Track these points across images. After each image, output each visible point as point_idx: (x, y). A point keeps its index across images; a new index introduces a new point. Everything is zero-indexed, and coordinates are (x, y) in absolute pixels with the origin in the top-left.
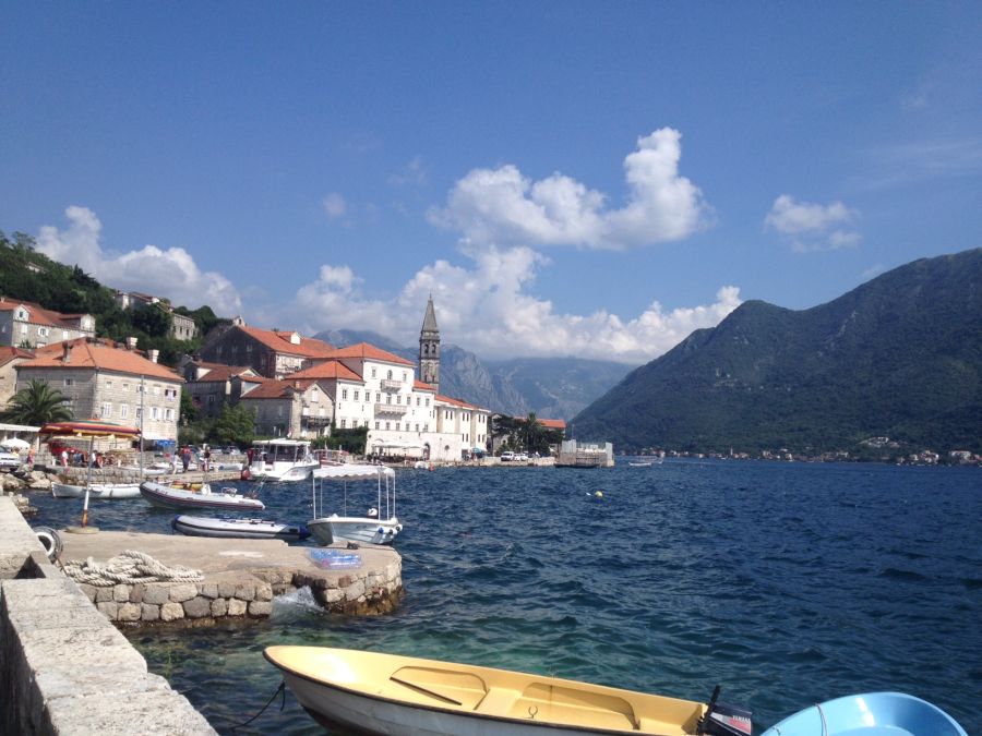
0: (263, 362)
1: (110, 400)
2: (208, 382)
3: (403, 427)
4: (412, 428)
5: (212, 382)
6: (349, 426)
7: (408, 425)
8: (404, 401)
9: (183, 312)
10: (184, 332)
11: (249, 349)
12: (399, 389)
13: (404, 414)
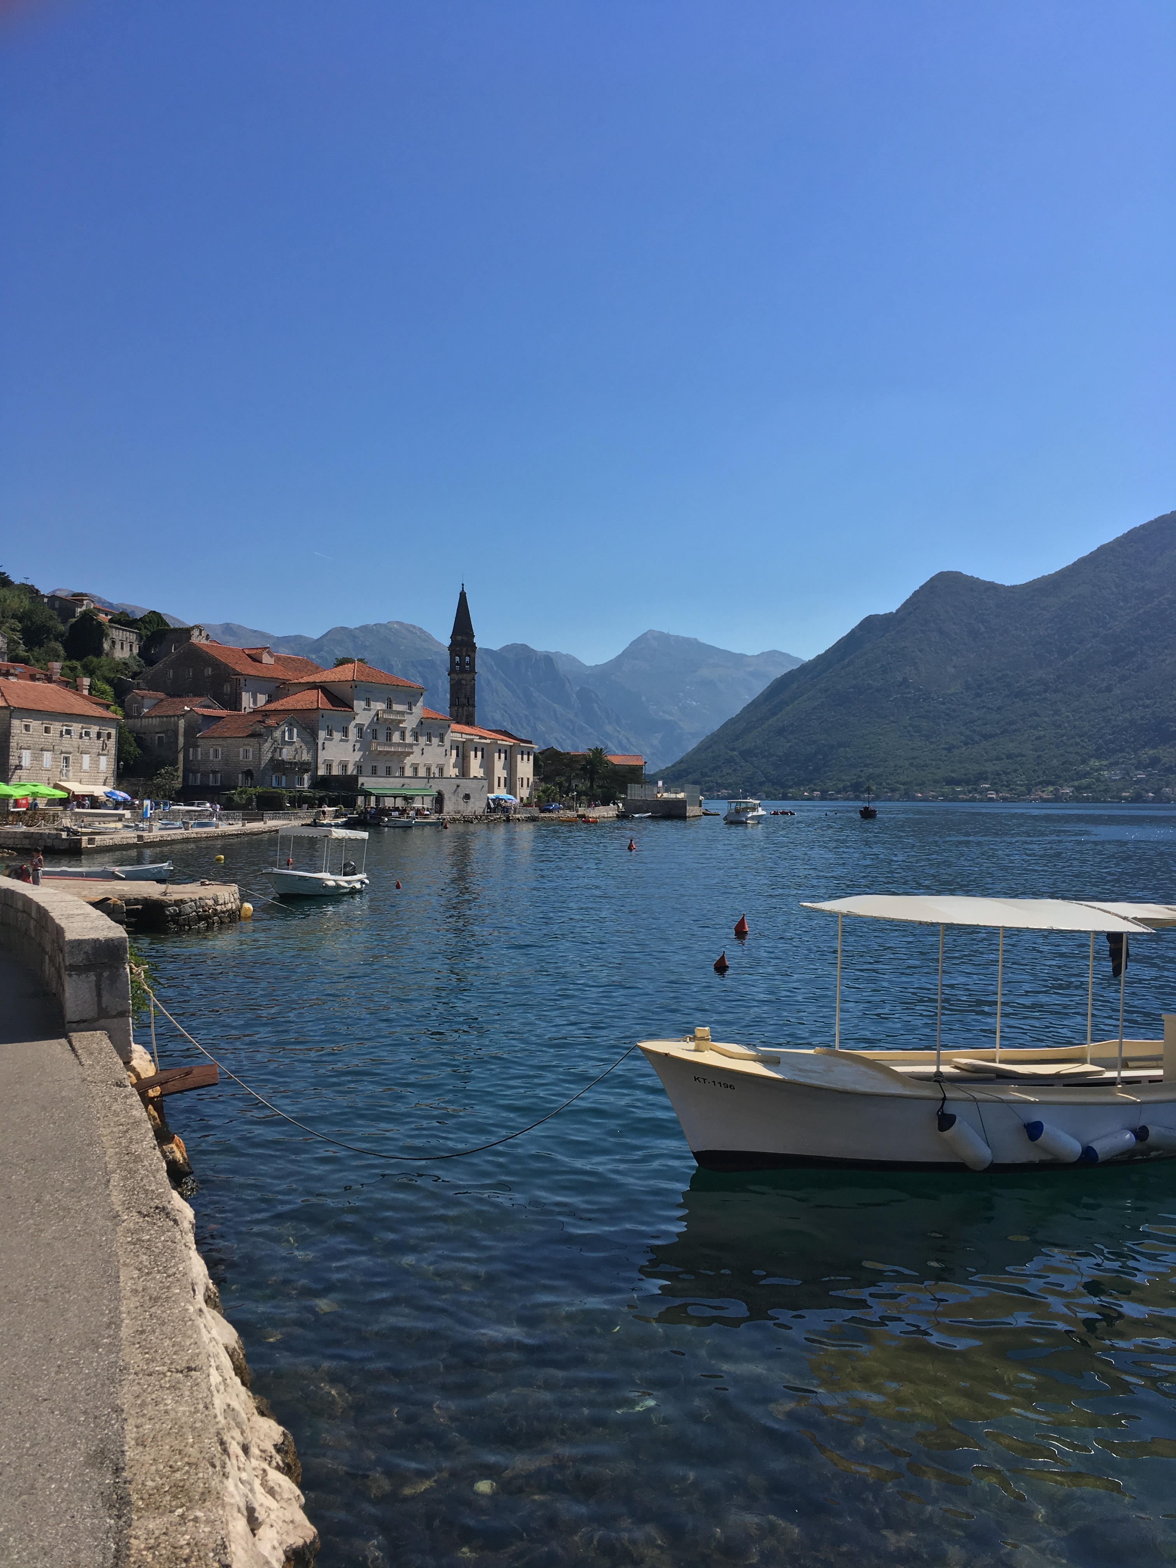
0: (227, 688)
1: (28, 748)
2: (156, 717)
3: (409, 772)
4: (422, 772)
5: (159, 717)
6: (336, 771)
7: (416, 770)
8: (409, 740)
9: (124, 620)
10: (127, 648)
11: (209, 671)
12: (401, 721)
13: (412, 753)
